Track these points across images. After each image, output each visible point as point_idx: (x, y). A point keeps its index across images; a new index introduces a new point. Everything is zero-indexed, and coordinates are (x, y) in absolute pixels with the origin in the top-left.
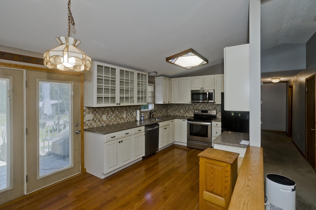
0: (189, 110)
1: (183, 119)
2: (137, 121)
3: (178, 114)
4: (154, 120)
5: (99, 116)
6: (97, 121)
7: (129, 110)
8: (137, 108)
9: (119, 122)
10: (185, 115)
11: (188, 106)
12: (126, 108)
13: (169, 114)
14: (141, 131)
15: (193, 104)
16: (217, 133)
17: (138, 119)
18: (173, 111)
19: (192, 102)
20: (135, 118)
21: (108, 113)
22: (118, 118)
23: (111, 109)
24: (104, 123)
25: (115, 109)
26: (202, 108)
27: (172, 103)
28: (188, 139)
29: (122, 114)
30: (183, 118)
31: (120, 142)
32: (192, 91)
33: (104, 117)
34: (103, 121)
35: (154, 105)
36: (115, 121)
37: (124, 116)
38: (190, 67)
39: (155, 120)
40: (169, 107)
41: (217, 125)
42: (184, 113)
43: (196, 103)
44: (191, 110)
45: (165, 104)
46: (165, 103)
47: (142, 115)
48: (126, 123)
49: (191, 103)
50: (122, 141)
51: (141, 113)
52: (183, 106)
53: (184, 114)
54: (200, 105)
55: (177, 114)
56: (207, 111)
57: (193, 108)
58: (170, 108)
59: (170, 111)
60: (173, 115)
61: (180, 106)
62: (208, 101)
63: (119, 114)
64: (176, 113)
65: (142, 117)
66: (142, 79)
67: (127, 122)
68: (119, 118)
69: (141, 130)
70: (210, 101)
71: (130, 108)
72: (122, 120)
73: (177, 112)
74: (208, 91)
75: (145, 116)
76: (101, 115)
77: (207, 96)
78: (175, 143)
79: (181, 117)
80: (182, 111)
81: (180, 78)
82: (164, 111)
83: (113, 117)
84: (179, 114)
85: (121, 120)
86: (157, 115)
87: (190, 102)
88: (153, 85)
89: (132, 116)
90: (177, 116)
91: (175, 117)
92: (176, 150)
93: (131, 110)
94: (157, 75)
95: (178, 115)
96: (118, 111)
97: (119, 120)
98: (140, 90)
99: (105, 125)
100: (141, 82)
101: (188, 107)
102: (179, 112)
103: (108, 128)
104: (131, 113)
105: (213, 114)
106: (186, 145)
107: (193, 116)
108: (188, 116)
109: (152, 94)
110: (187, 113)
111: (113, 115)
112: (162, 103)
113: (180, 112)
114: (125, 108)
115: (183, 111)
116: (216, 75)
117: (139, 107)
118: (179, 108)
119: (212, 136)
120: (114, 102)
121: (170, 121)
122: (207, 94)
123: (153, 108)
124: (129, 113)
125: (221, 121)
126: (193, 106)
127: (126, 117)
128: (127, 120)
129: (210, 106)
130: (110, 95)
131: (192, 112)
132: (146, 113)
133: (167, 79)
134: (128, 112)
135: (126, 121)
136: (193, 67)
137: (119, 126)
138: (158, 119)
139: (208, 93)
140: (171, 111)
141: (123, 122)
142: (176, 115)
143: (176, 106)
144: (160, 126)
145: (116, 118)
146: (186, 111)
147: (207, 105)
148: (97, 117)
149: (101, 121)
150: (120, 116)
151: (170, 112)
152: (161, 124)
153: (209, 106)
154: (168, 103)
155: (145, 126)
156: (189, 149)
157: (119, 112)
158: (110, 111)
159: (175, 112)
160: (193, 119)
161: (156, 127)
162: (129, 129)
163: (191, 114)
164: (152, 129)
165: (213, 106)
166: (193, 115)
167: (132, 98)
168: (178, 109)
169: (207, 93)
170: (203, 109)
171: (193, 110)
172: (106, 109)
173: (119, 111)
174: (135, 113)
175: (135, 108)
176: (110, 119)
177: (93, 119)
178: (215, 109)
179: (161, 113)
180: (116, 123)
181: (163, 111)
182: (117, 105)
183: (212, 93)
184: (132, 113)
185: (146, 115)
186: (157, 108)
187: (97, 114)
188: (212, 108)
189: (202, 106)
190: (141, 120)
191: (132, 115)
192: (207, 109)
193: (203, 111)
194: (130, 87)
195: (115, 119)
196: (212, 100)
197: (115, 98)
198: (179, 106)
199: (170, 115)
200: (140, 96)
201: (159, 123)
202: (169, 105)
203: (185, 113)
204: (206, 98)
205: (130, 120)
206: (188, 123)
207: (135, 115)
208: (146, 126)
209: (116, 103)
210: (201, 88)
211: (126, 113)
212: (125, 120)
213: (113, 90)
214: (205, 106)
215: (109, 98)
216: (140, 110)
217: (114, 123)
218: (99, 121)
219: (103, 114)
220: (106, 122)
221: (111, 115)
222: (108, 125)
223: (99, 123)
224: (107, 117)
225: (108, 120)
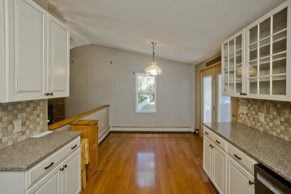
5: (254, 113)
21: (268, 112)
24: (260, 126)
33: (261, 116)
34: (259, 121)
76: (257, 110)
83: (278, 122)
99: (261, 130)
111: (278, 118)
148: (251, 112)
149: (256, 120)
158: (271, 109)
176: (271, 124)
177: (247, 114)
187: (252, 109)
217: (281, 135)
218: (254, 119)
219: (259, 111)
220: (265, 126)
221: (274, 116)
222: (268, 133)
223: (253, 123)
224: (265, 117)
225: (268, 124)
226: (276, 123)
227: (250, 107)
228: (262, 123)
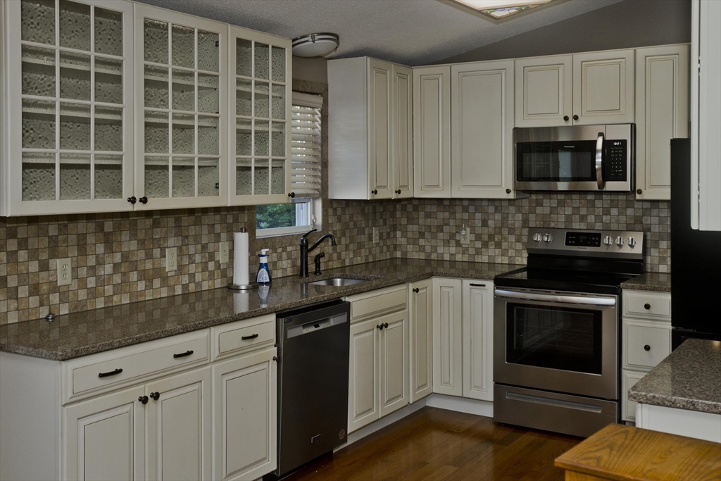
0: (505, 232)
1: (472, 277)
2: (237, 289)
3: (446, 252)
4: (323, 283)
5: (34, 266)
6: (23, 292)
7: (193, 231)
8: (236, 220)
9: (142, 293)
10: (485, 259)
11: (497, 210)
12: (178, 220)
13: (399, 254)
14: (256, 341)
15: (525, 203)
16: (647, 348)
17: (242, 279)
18: (422, 235)
19: (517, 191)
20: (224, 275)
21: (82, 249)
22: (134, 276)
23: (100, 228)
24: (62, 301)
25: (118, 229)
26: (569, 219)
27: (417, 195)
28: (499, 383)
29: (157, 252)
30: (472, 272)
31: (144, 400)
32: (517, 131)
33: (62, 269)
34: (54, 288)
35: (323, 207)
36: (118, 290)
37: (170, 263)
38: (511, 7)
39: (330, 282)
40: (398, 214)
41: (647, 307)
42: (479, 244)
43: (540, 197)
44: (511, 231)
45: (381, 201)
46: (382, 195)
47: (264, 260)
48: (179, 301)
49: (512, 196)
50: (156, 396)
51: (254, 246)
52: (472, 209)
53: (478, 252)
54: (561, 204)
55: (440, 250)
56: (599, 236)
57: (525, 222)
58: (404, 221)
59: (404, 235)
60: (422, 256)
61: (459, 209)
62: (602, 185)
63: (142, 254)
64: (434, 248)
65: (261, 266)
66: (261, 71)
67: (185, 295)
68: (143, 276)
69: (255, 336)
70: (611, 186)
71: (198, 223)
72: (157, 283)
73: (440, 243)
74: (601, 134)
75: (279, 264)
76: (44, 256)
77: (599, 160)
78: (433, 403)
79: (459, 266)
80: (466, 236)
81: (457, 67)
82: (375, 239)
83: (108, 269)
84: (453, 250)
85: (149, 286)
86: (339, 257)
87: (508, 191)
88: (318, 100)
89: (211, 266)
90: (441, 262)
91: (430, 269)
92: (436, 438)
93: (205, 230)
94: (341, 50)
95: (447, 257)
96: (133, 235)
97: (141, 286)
98: (253, 128)
99: (64, 310)
100: (257, 84)
101: (498, 216)
102: (453, 243)
103: (82, 328)
104: (204, 247)
105: (626, 250)
106: (488, 412)
107: (525, 262)
108: (499, 260)
109: (310, 151)
110: (492, 244)
111: (108, 259)
112: (363, 194)
113: (458, 244)
114: (171, 220)
115: (473, 237)
116: (642, 51)
117: (245, 218)
118: (452, 222)
119: (624, 365)
120: (116, 191)
121: (403, 287)
122: (599, 145)
123: (319, 221)
124: (192, 250)
125: (669, 284)
126: (526, 210)
127: (180, 267)
128: (185, 287)
129: (614, 211)
130: (92, 154)
131: (518, 241)
132: (284, 249)
133: (392, 70)
134: (191, 240)
135: (179, 291)
136: (523, 10)
137: (141, 317)
138: (343, 278)
139: (605, 142)
140: (410, 235)
141: (164, 293)
142: (434, 256)
143: (434, 209)
144: (356, 311)
145: (124, 274)
146: (485, 238)
147: (598, 203)
148: (22, 268)
149: (45, 288)
150: (149, 265)
151: (404, 241)
152: (359, 304)
153: (607, 212)
154: (394, 196)
155: (280, 315)
156: (504, 433)
157: (142, 243)
158: (91, 239)
159: (434, 242)
160: (524, 275)
161: (333, 322)
162: (196, 328)
163: (511, 253)
164: (312, 329)
165: (630, 212)
166: (525, 255)
167: (209, 167)
168: (446, 229)
169: (595, 142)
170: (578, 226)
171: (525, 231)
172: (71, 226)
173: (141, 235)
174: (223, 246)
175: (223, 221)
176: (91, 282)
178: (638, 226)
179: (361, 246)
180: (126, 300)
181: (370, 239)
182: (128, 207)
183: (624, 142)
184: (211, 248)
185: (280, 259)
186: (339, 220)
187: (23, 255)
188: (623, 219)
189: (569, 211)
190: (254, 286)
191: (212, 257)
192: (598, 226)
193: (574, 238)
194: (196, 112)
195: (117, 279)
196: (625, 180)
197: (119, 167)
198: (454, 213)
199: (405, 260)
200: (252, 158)
201: (347, 299)
202: (398, 206)
203: (485, 245)
204: (594, 170)
205: (198, 284)
206: (498, 299)
207: (227, 260)
208: (285, 315)
209: (126, 194)
210: (566, 119)
211: (180, 248)
212: (171, 282)
213: (111, 128)
214: (583, 211)
215: (87, 167)
216: (251, 229)
217: (115, 298)
218: (35, 290)
219: (54, 254)
220: (74, 294)
221: (97, 256)
222: (85, 309)
223: (34, 301)
224: (74, 269)
225: (82, 283)
226: (102, 273)
227: (16, 252)
228: (65, 289)
